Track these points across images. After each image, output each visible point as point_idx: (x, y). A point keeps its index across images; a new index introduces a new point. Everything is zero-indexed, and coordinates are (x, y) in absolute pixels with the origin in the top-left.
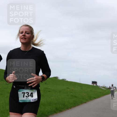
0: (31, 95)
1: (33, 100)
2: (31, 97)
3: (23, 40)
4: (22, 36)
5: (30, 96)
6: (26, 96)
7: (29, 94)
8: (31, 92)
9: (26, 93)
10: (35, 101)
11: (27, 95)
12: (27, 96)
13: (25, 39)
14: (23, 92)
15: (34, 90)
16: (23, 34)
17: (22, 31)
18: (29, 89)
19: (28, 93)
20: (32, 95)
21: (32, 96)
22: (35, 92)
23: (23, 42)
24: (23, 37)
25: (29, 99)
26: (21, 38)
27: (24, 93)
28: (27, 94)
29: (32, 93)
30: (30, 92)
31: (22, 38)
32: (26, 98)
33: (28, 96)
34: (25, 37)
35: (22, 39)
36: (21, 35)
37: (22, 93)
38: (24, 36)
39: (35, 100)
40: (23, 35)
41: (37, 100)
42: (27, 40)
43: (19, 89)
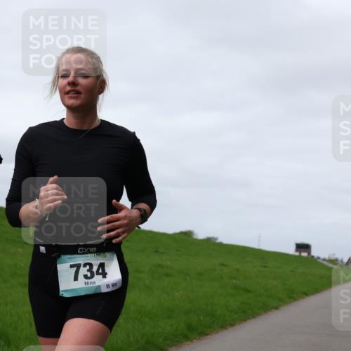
0: (100, 271)
1: (108, 286)
2: (101, 276)
3: (71, 98)
4: (65, 86)
5: (98, 273)
6: (86, 277)
7: (95, 269)
8: (99, 262)
9: (85, 265)
10: (115, 288)
11: (88, 271)
12: (89, 274)
13: (78, 93)
14: (72, 263)
15: (108, 255)
16: (70, 79)
17: (66, 70)
18: (91, 253)
19: (91, 265)
20: (103, 270)
21: (104, 275)
22: (112, 260)
23: (72, 104)
24: (68, 88)
25: (97, 284)
26: (64, 94)
27: (78, 266)
28: (88, 267)
29: (102, 265)
30: (95, 260)
31: (68, 93)
32: (86, 281)
33: (92, 276)
34: (78, 88)
35: (66, 96)
36: (63, 82)
37: (72, 266)
38: (73, 84)
39: (114, 285)
40: (69, 84)
41: (119, 285)
42: (82, 96)
43: (59, 256)
